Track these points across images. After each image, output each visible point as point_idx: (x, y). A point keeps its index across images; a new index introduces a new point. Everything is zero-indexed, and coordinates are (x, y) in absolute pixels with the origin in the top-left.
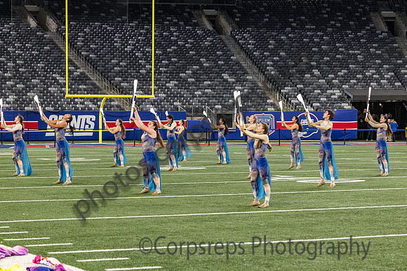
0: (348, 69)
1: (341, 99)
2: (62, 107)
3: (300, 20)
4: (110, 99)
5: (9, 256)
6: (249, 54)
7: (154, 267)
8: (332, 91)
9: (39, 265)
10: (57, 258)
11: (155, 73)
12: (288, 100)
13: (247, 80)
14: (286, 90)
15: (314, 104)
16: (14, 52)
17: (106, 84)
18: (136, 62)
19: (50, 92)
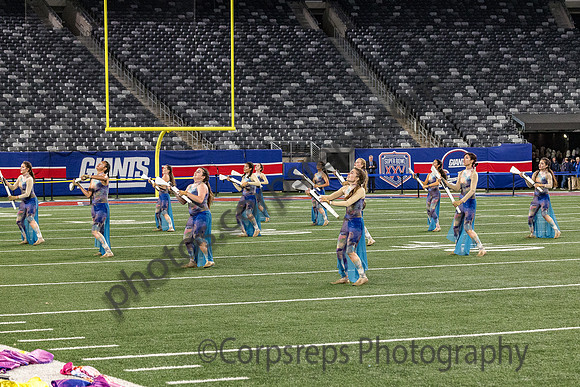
0: (518, 84)
1: (508, 129)
2: (100, 145)
3: (447, 14)
4: (171, 132)
5: (25, 365)
6: (372, 65)
7: (237, 378)
8: (494, 118)
9: (69, 378)
10: (96, 367)
11: (236, 94)
12: (430, 131)
13: (369, 103)
14: (428, 116)
15: (468, 137)
16: (30, 66)
17: (164, 111)
18: (208, 79)
19: (83, 124)
